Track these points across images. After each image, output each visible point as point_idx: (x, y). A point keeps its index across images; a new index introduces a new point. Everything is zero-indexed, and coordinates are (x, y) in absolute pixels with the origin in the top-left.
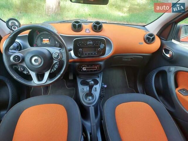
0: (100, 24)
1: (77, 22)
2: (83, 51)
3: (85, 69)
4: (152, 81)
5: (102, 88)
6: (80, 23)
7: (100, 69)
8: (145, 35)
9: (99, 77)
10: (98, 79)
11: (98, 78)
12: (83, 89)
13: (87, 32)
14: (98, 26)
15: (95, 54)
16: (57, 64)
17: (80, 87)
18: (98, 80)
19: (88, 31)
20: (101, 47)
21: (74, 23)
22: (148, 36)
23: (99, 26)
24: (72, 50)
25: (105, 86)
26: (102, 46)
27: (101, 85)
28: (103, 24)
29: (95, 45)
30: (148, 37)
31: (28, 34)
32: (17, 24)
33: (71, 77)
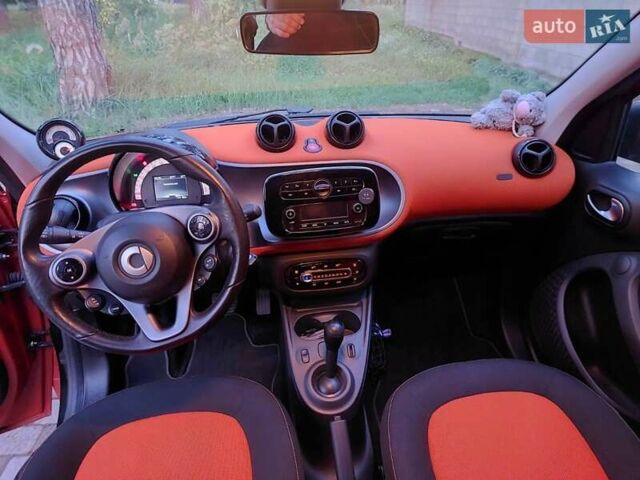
0: (354, 119)
1: (275, 119)
2: (301, 215)
3: (309, 277)
4: (555, 311)
5: (375, 343)
6: (286, 122)
7: (363, 274)
8: (515, 148)
9: (361, 305)
10: (358, 313)
11: (358, 306)
12: (304, 353)
13: (311, 149)
14: (348, 126)
15: (341, 224)
16: (212, 256)
17: (295, 344)
18: (359, 317)
19: (313, 147)
20: (361, 199)
21: (265, 123)
22: (527, 150)
23: (352, 127)
24: (260, 215)
25: (387, 333)
26: (366, 195)
27: (372, 331)
28: (365, 120)
29: (339, 193)
30: (527, 155)
31: (107, 170)
32: (72, 136)
33: (263, 308)
